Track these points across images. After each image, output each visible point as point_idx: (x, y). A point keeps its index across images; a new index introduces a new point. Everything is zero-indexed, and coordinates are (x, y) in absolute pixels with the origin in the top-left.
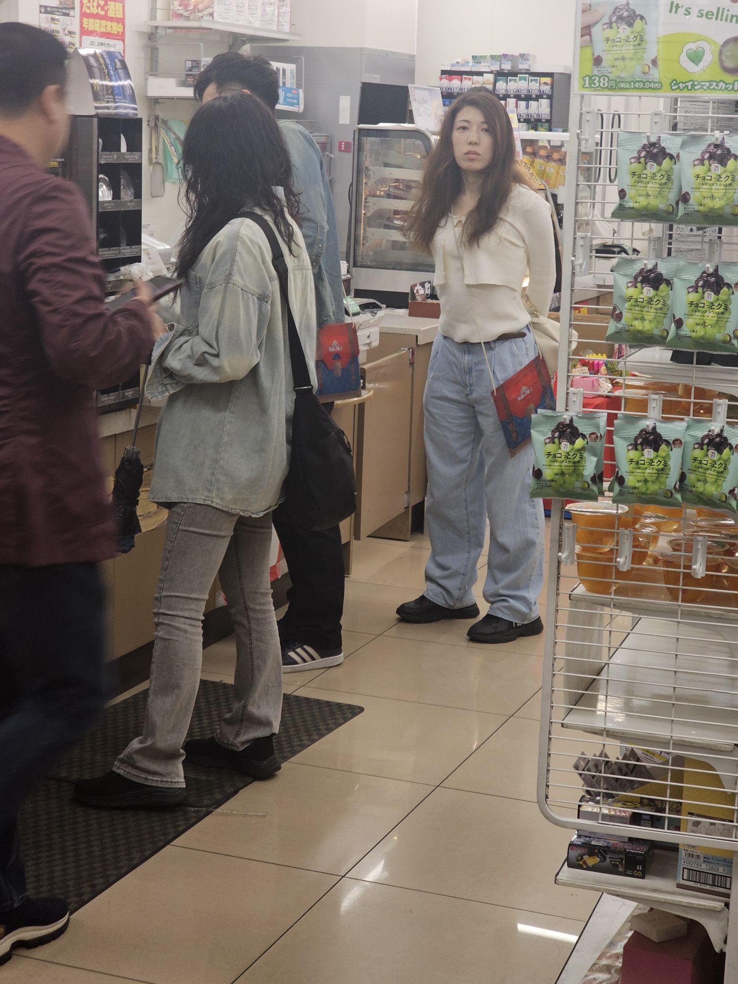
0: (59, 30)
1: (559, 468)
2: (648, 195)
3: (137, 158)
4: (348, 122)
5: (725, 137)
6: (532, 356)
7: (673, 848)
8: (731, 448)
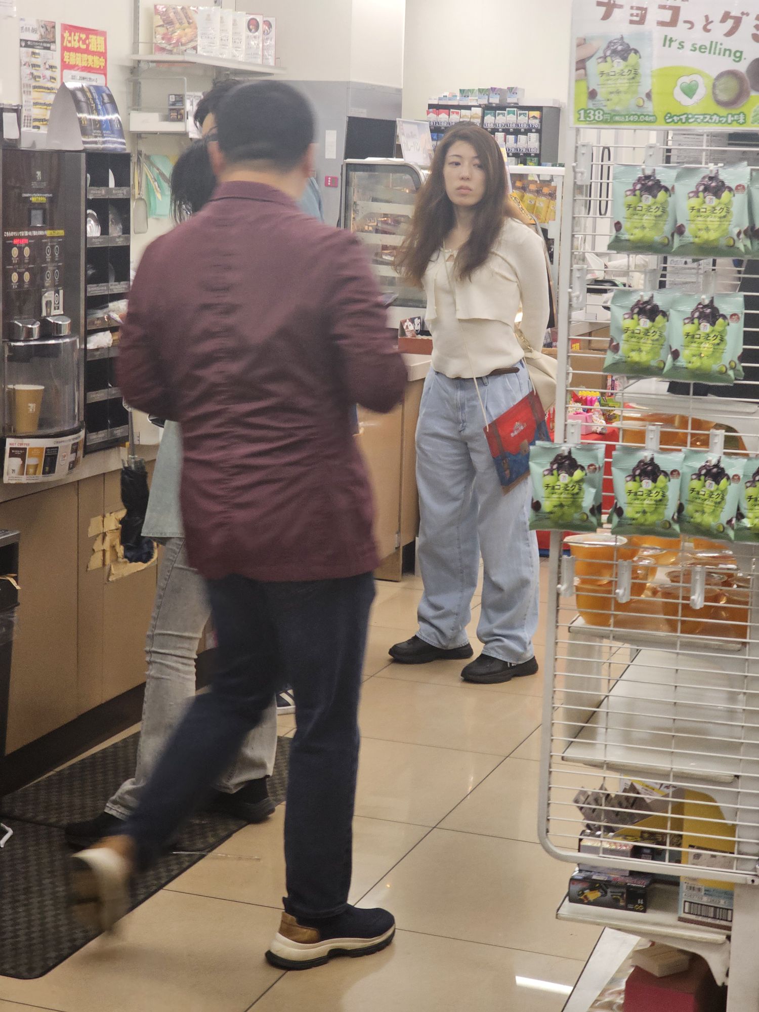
0: (39, 64)
1: (557, 499)
2: (643, 228)
3: (125, 193)
4: (334, 157)
5: (720, 169)
6: (526, 392)
7: (674, 881)
8: (728, 478)
